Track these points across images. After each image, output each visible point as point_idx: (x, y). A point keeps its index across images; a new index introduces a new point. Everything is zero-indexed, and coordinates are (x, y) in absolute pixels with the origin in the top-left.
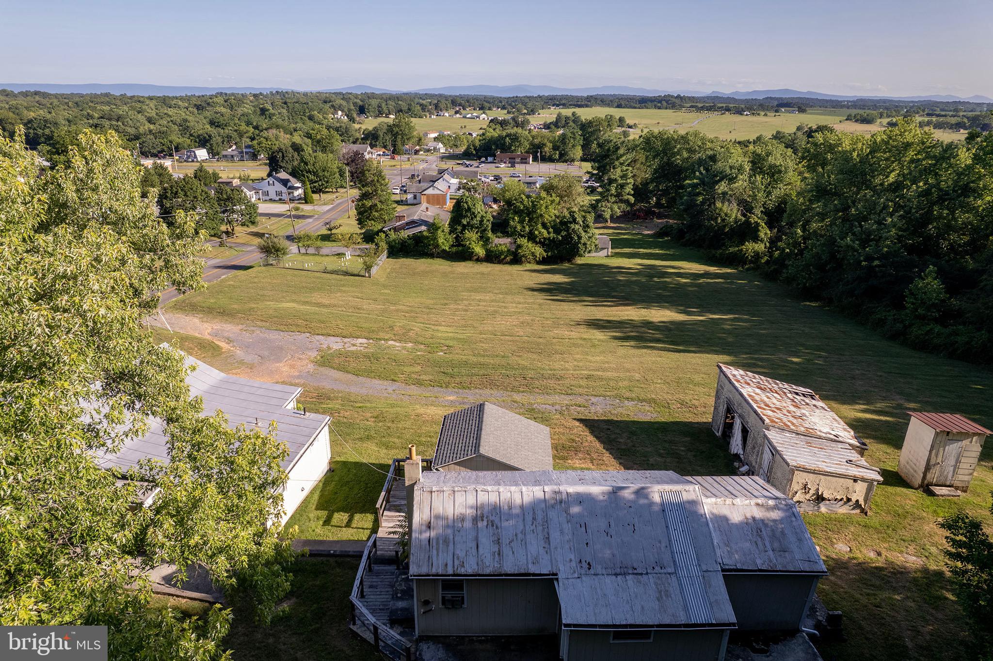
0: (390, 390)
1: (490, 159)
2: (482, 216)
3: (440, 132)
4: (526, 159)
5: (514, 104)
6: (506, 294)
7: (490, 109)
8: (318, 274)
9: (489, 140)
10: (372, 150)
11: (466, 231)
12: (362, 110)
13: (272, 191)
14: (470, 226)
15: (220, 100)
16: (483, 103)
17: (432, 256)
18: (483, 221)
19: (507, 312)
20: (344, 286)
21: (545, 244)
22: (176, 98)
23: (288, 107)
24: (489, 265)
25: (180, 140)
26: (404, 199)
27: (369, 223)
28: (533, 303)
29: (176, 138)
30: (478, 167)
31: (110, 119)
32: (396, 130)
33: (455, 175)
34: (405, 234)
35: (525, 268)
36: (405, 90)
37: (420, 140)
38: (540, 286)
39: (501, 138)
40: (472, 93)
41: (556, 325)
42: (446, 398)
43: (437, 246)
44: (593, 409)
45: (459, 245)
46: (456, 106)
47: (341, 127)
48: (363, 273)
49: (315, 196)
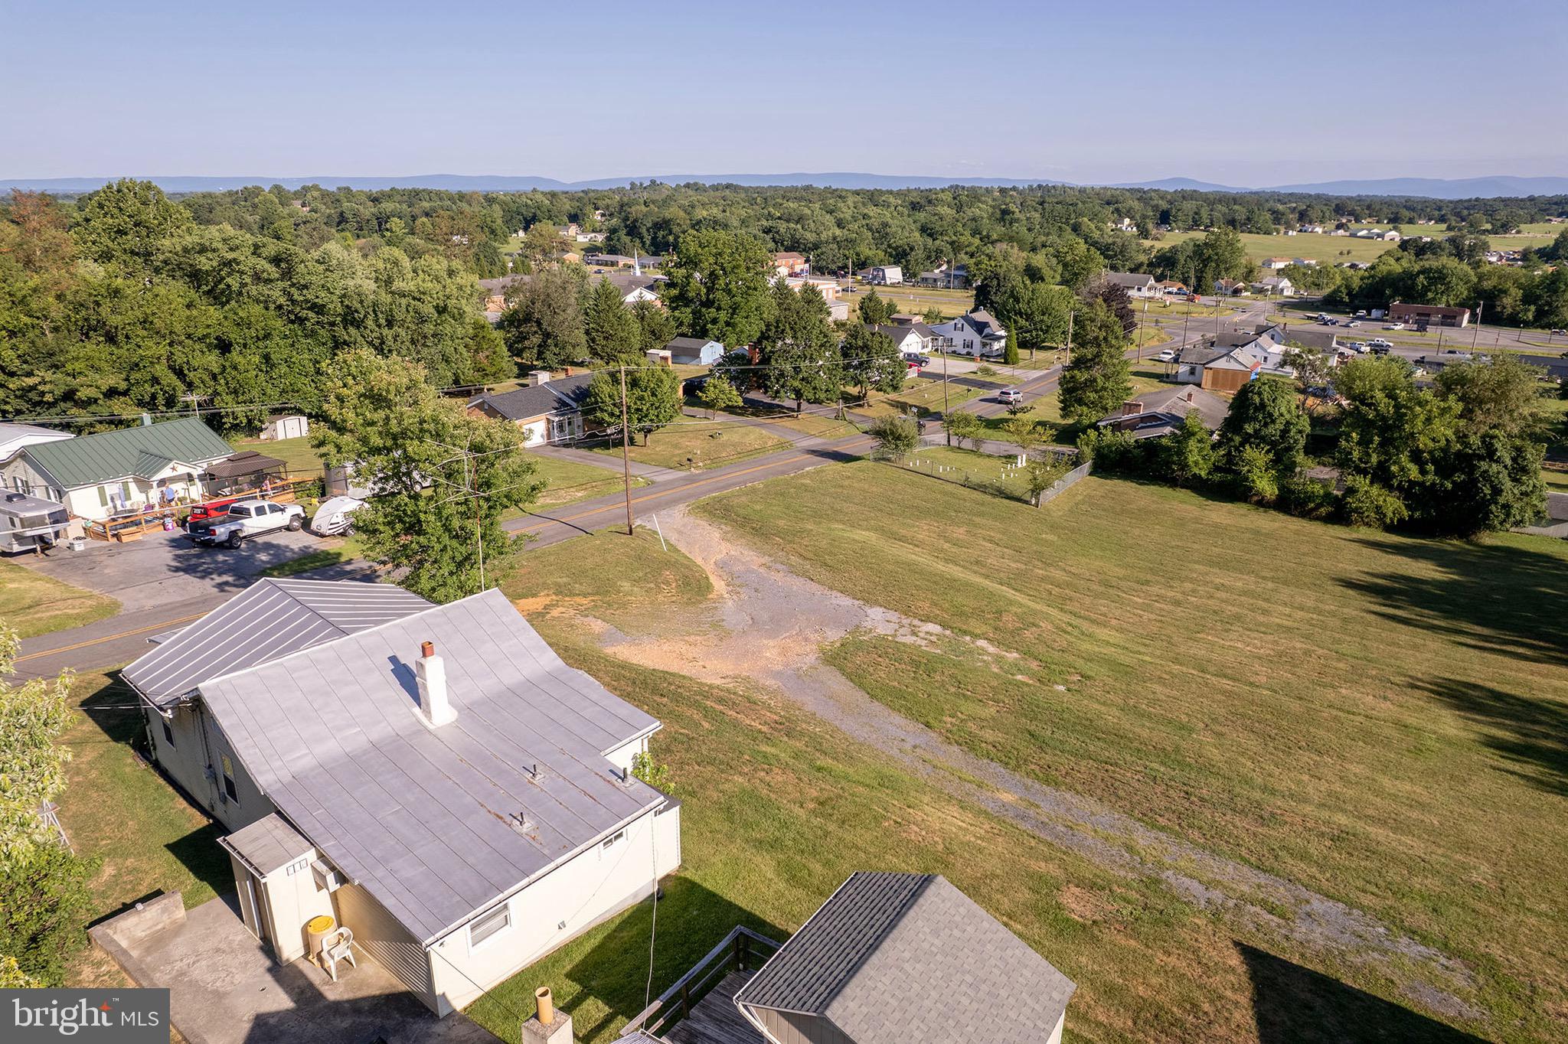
0: (911, 741)
1: (1375, 313)
2: (1288, 423)
3: (1296, 260)
4: (1455, 317)
5: (1465, 212)
6: (1286, 583)
7: (1411, 221)
8: (950, 487)
9: (1381, 279)
10: (1157, 285)
11: (1247, 447)
12: (1164, 218)
13: (958, 339)
14: (1258, 438)
15: (948, 197)
16: (1397, 212)
17: (1172, 482)
18: (1289, 431)
19: (1261, 624)
20: (981, 514)
21: (1409, 492)
22: (891, 192)
23: (1044, 209)
24: (1281, 516)
25: (870, 253)
26: (1174, 372)
27: (1079, 409)
28: (1333, 614)
29: (866, 251)
30: (1347, 326)
31: (788, 221)
32: (1208, 252)
33: (1287, 337)
34: (1131, 437)
35: (1355, 536)
36: (1255, 187)
37: (1251, 271)
38: (1369, 579)
39: (1409, 276)
40: (1382, 192)
41: (1355, 677)
42: (998, 795)
43: (1184, 466)
44: (1301, 930)
45: (1228, 471)
46: (1342, 215)
47: (1114, 243)
48: (1027, 497)
49: (1023, 353)
